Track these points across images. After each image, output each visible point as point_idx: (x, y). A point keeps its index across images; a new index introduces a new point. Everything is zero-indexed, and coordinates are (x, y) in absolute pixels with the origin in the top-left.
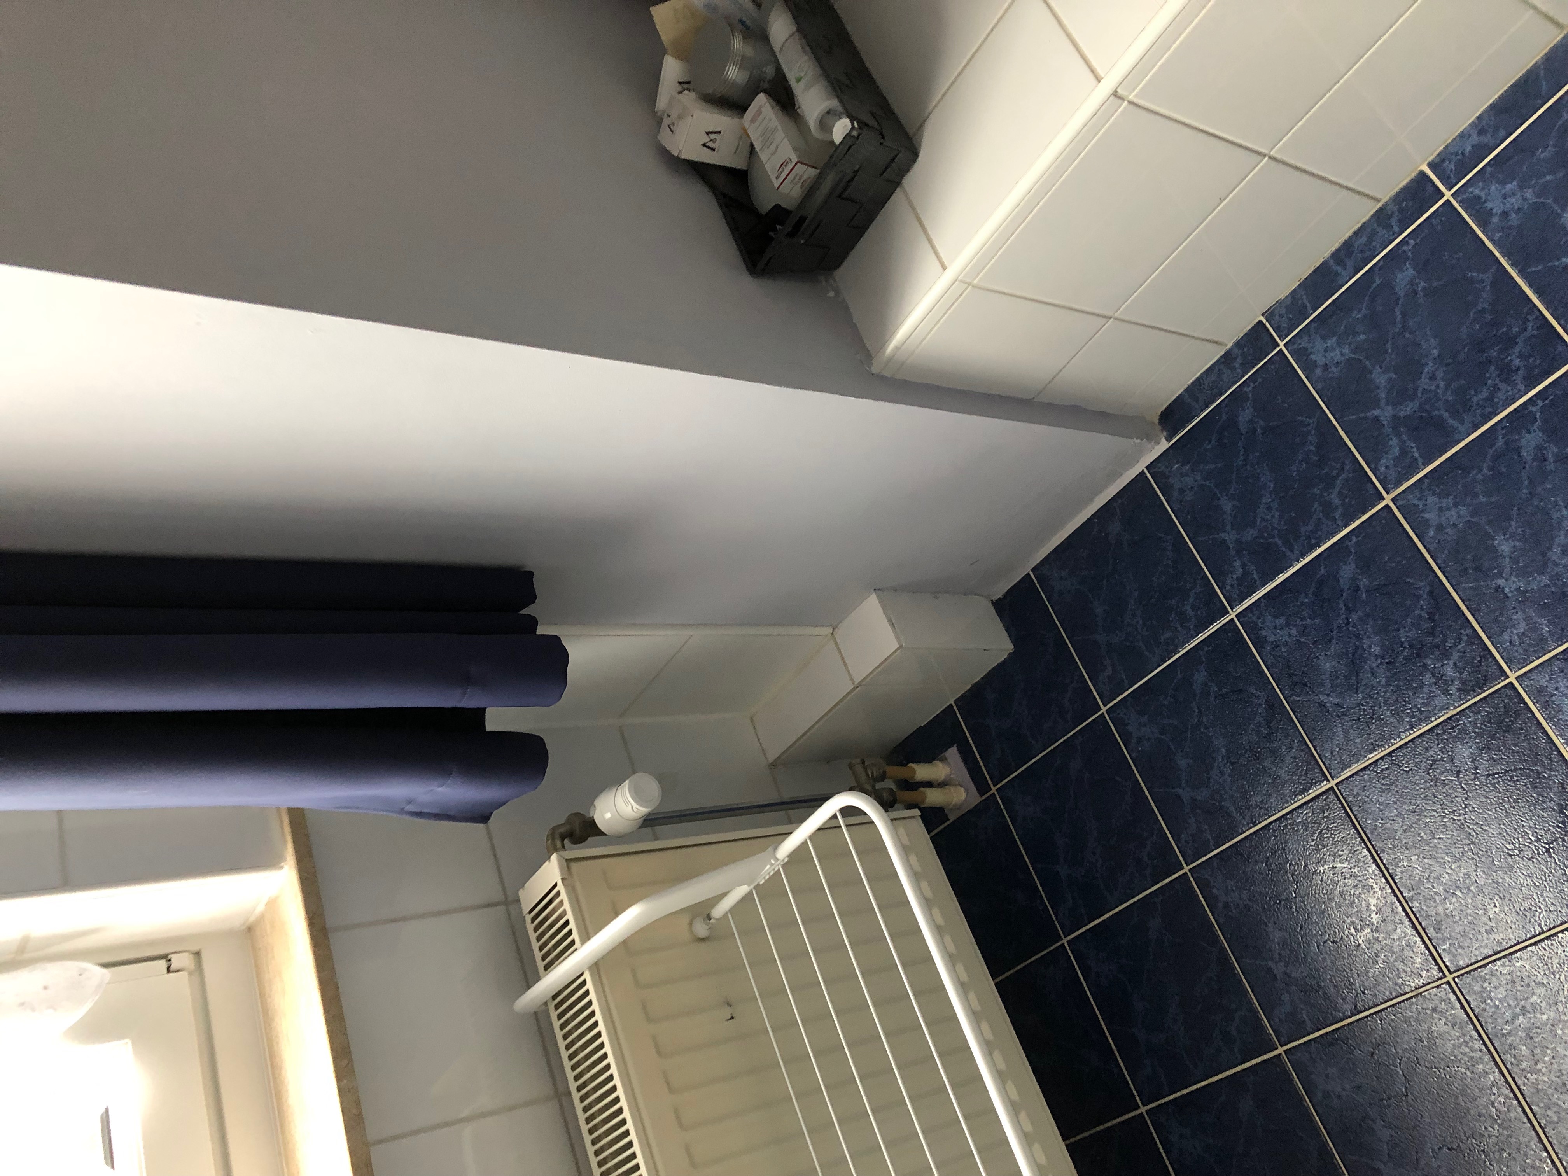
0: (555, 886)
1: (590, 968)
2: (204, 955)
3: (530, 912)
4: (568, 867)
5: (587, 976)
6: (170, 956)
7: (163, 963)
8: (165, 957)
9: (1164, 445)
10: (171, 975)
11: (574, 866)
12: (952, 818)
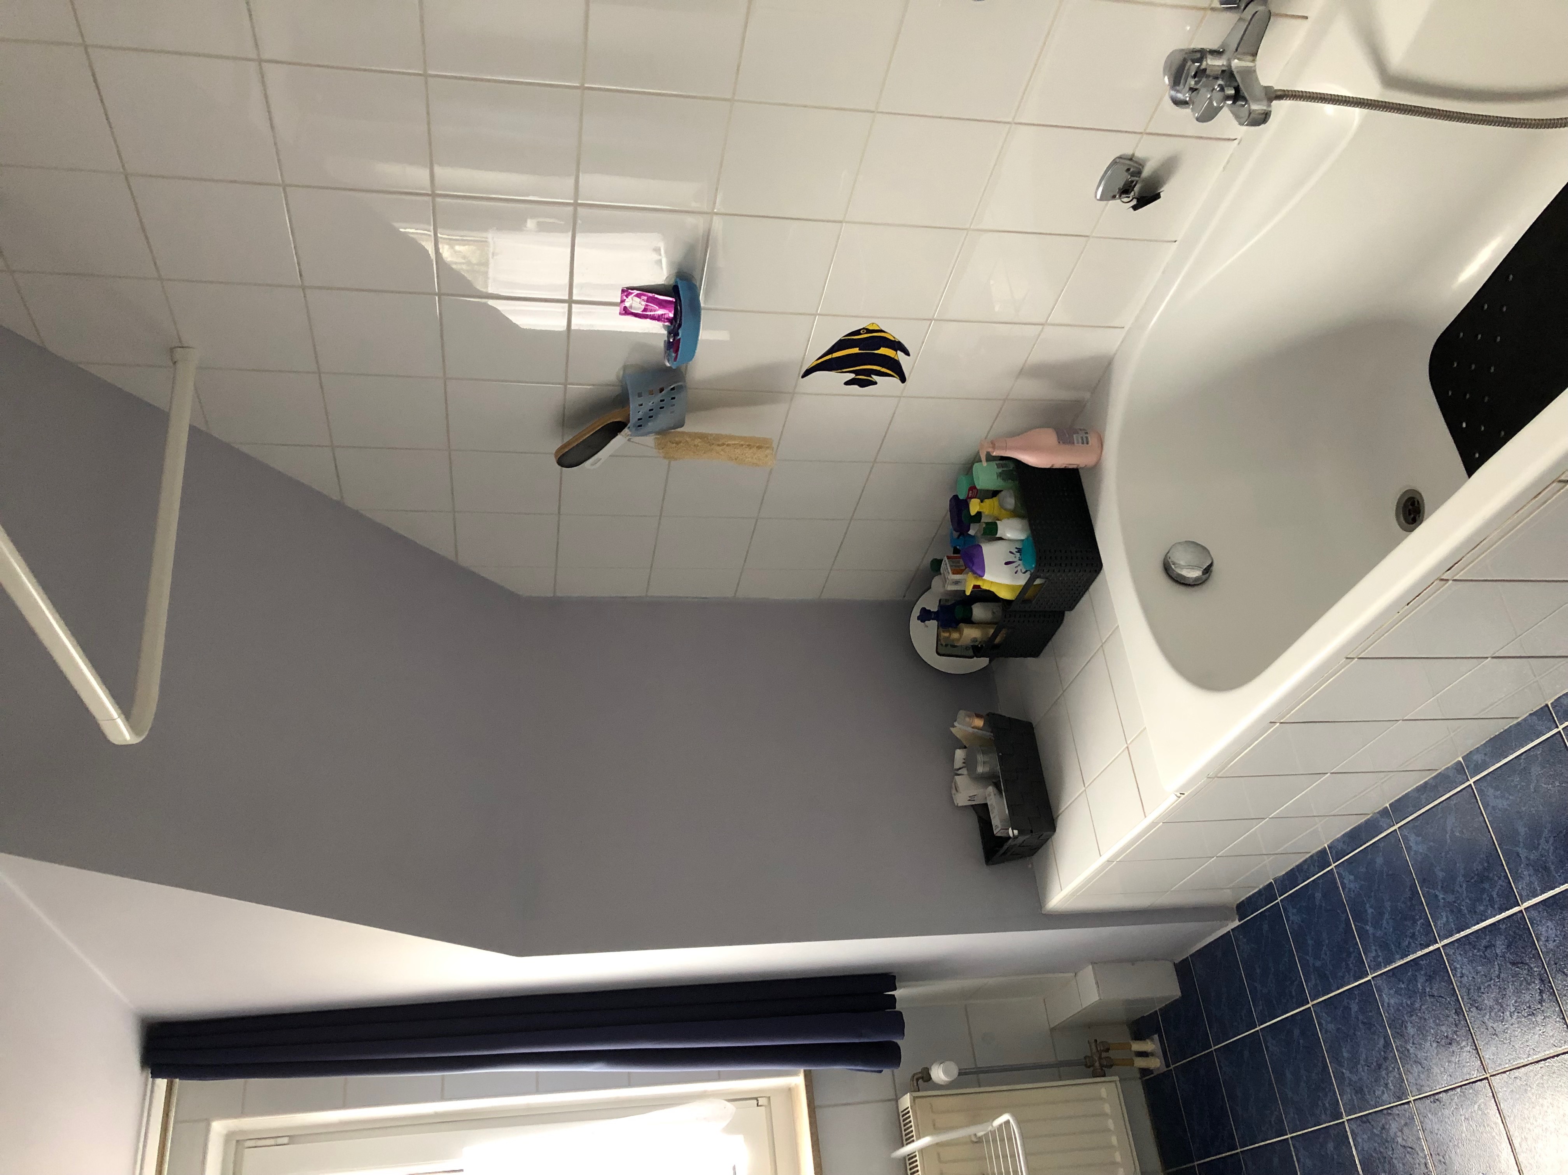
0: (908, 1108)
1: (918, 1151)
2: (771, 1098)
3: (902, 1112)
4: (914, 1100)
5: (917, 1153)
6: (759, 1099)
7: (755, 1101)
8: (756, 1099)
9: (1237, 923)
10: (759, 1107)
11: (917, 1101)
12: (1155, 1074)
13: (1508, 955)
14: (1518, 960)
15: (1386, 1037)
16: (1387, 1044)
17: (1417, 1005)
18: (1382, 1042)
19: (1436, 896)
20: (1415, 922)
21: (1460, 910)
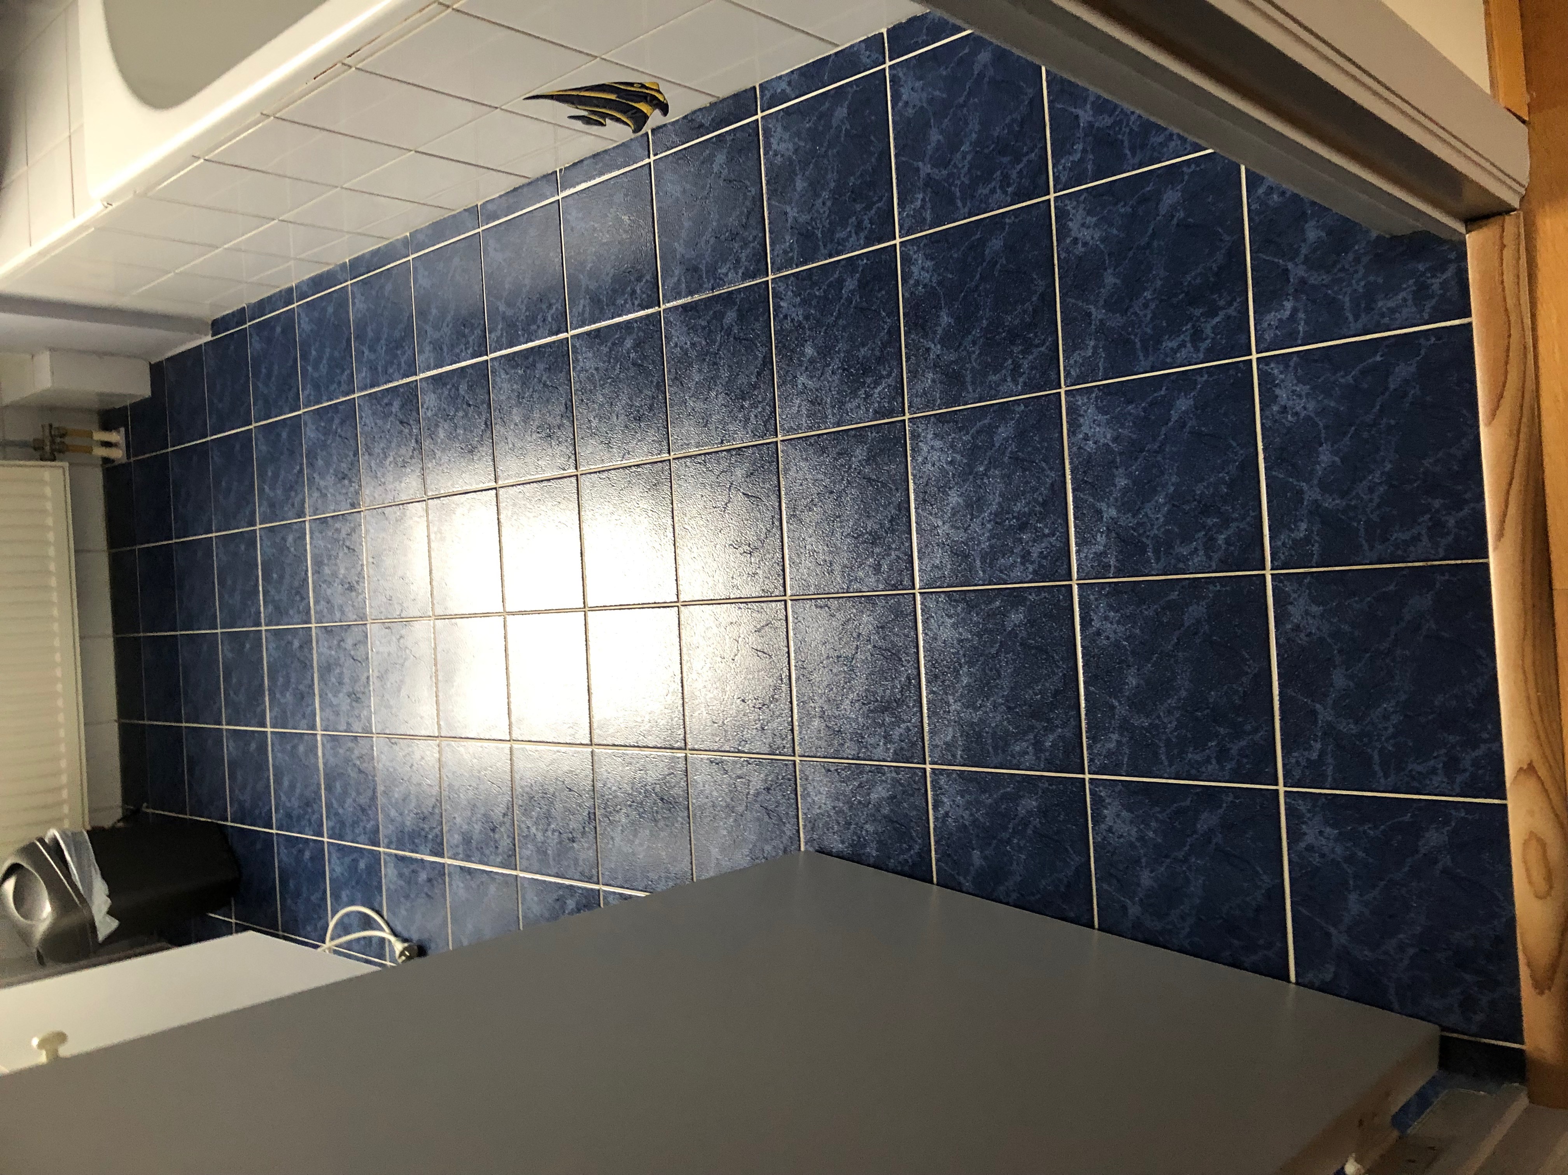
9: (209, 338)
12: (116, 464)
13: (399, 414)
14: (405, 420)
15: (302, 464)
16: (301, 471)
17: (329, 442)
18: (298, 467)
19: (363, 353)
20: (343, 371)
21: (376, 369)
